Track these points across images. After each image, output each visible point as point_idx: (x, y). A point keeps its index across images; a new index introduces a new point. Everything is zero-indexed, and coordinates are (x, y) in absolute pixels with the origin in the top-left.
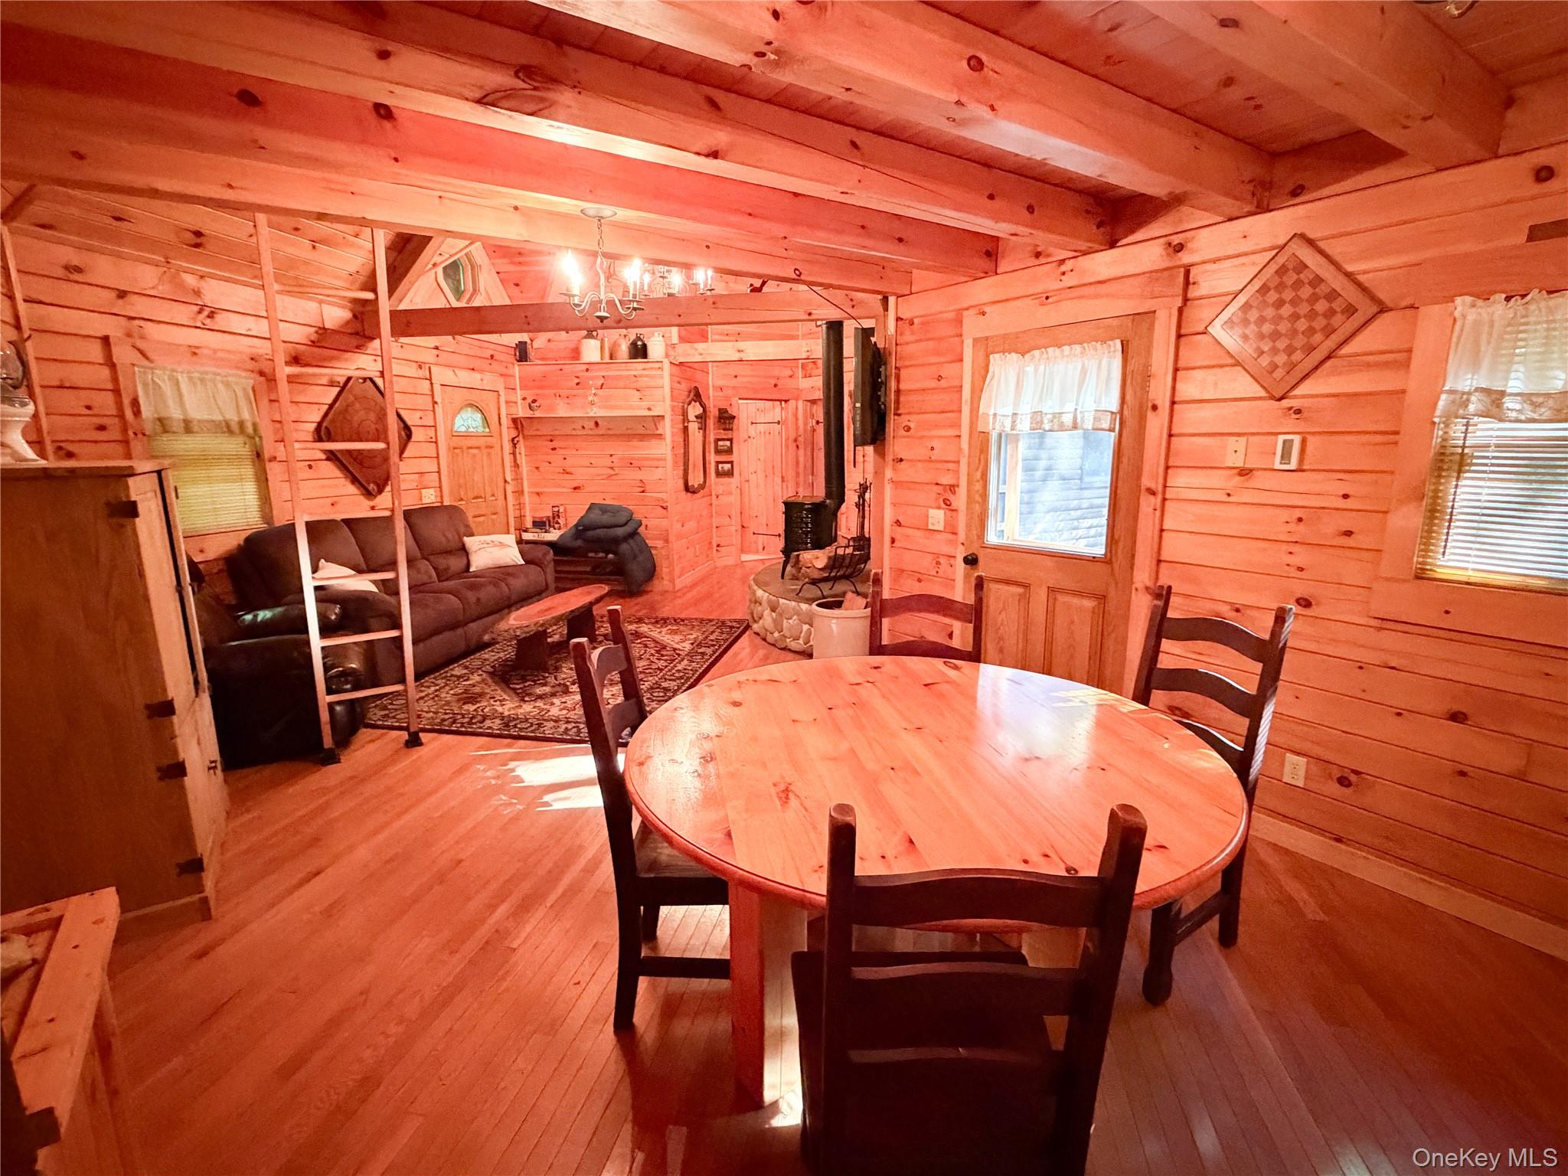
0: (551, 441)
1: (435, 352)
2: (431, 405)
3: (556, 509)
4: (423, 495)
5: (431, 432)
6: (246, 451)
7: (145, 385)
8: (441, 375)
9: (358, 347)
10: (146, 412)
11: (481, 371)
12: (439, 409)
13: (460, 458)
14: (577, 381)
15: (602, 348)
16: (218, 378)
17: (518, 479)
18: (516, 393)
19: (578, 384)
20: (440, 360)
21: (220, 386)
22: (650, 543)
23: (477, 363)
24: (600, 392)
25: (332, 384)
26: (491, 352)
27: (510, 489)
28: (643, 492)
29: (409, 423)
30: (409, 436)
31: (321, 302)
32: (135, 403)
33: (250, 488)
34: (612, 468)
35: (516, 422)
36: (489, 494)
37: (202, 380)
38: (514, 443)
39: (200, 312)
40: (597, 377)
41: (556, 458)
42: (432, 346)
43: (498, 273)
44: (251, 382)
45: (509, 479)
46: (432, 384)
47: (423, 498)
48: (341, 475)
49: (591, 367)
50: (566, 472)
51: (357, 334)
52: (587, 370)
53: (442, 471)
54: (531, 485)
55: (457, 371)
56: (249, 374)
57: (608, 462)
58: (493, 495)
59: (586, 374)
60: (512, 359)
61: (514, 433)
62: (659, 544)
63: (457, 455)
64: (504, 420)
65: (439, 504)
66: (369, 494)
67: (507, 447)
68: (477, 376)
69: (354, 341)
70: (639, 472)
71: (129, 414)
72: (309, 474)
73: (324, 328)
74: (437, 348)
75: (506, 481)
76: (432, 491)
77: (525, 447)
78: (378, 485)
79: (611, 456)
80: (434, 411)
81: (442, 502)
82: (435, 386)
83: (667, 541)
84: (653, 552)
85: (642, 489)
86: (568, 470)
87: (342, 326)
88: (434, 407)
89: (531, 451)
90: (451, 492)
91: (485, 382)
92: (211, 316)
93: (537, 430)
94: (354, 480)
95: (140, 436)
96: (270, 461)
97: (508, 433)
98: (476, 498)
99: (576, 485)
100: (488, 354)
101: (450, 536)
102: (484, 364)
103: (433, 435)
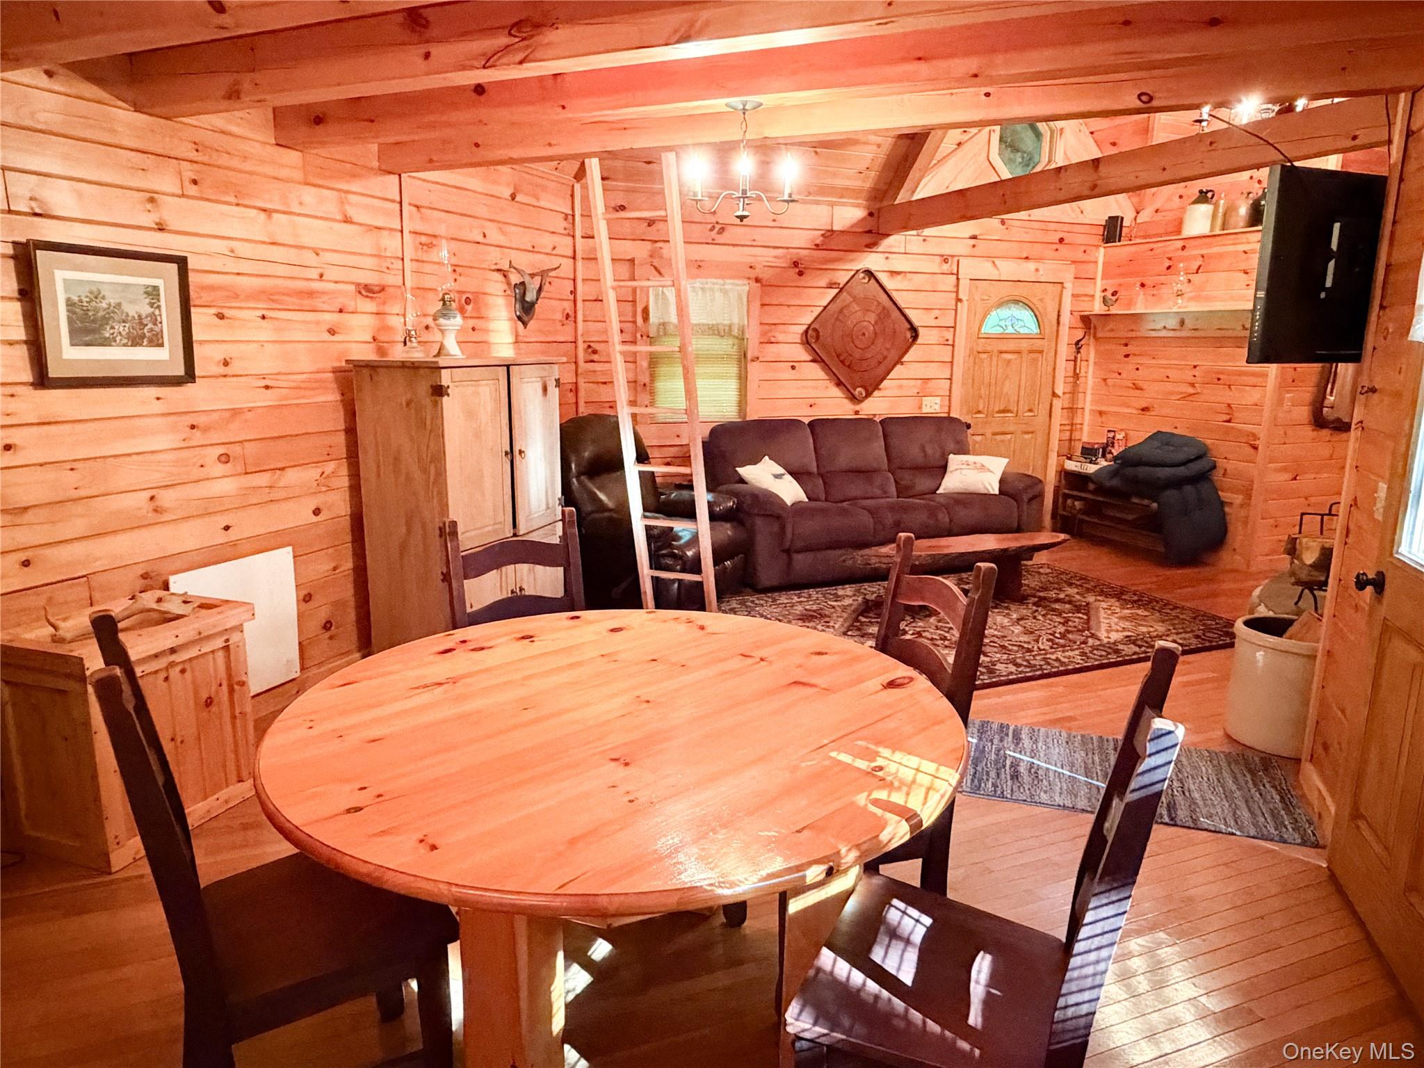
0: (1126, 345)
1: (973, 242)
2: (954, 302)
3: (1111, 435)
4: (924, 403)
5: (949, 335)
6: (733, 351)
7: (657, 296)
8: (969, 269)
9: (868, 246)
10: (653, 318)
11: (1039, 259)
12: (963, 309)
13: (986, 363)
14: (1167, 263)
15: (1214, 216)
16: (716, 286)
17: (1074, 392)
18: (1095, 283)
19: (1169, 268)
20: (976, 251)
21: (718, 294)
22: (1225, 496)
23: (1036, 250)
24: (1194, 278)
25: (831, 286)
26: (1061, 235)
27: (1058, 404)
28: (1229, 421)
29: (916, 323)
30: (915, 336)
31: (832, 205)
32: (646, 311)
33: (733, 384)
34: (1193, 385)
35: (1086, 320)
36: (1023, 406)
37: (702, 289)
38: (1078, 345)
39: (712, 229)
40: (1194, 258)
41: (1128, 368)
42: (967, 235)
43: (1092, 133)
44: (746, 288)
45: (1059, 391)
46: (958, 279)
47: (924, 406)
48: (827, 377)
49: (1189, 244)
50: (1137, 388)
51: (870, 232)
52: (1184, 248)
53: (954, 378)
54: (1094, 402)
55: (997, 262)
56: (746, 282)
57: (1188, 375)
58: (1030, 410)
59: (1180, 253)
60: (1097, 240)
61: (1079, 334)
62: (1238, 499)
63: (982, 361)
64: (1066, 318)
65: (946, 415)
66: (854, 399)
67: (1065, 350)
68: (1031, 266)
69: (867, 239)
70: (1227, 392)
71: (640, 320)
72: (791, 374)
73: (832, 231)
74: (974, 237)
75: (1054, 395)
76: (938, 400)
77: (1097, 352)
78: (866, 390)
79: (1195, 367)
80: (956, 310)
81: (949, 413)
82: (961, 282)
83: (1249, 497)
84: (1227, 509)
85: (1227, 417)
86: (1140, 384)
87: (852, 226)
88: (956, 305)
89: (1104, 359)
90: (964, 401)
91: (1041, 272)
92: (722, 230)
93: (1112, 330)
94: (839, 384)
95: (645, 337)
96: (753, 361)
97: (1068, 334)
98: (1003, 411)
99: (1145, 405)
100: (1056, 238)
101: (930, 451)
102: (1049, 252)
103: (951, 338)
